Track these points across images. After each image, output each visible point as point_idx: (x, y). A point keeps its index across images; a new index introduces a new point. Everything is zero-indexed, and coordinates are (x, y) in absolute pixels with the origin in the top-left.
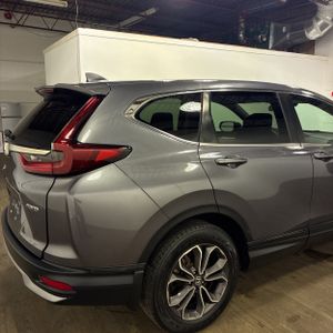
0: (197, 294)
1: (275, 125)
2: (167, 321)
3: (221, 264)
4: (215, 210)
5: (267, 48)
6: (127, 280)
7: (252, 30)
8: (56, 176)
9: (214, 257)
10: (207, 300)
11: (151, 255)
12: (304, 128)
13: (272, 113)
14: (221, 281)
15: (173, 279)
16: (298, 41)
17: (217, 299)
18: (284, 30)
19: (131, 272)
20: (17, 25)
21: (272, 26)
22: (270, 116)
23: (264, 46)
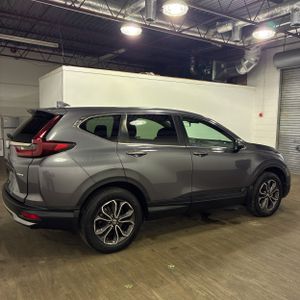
0: (113, 230)
4: (124, 180)
7: (200, 65)
10: (120, 235)
12: (189, 136)
17: (127, 235)
18: (223, 66)
19: (72, 211)
20: (21, 57)
21: (214, 63)
23: (208, 78)
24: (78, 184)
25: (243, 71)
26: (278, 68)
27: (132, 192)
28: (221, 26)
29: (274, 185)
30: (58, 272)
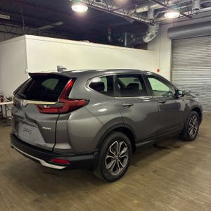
0: (116, 164)
1: (140, 88)
2: (106, 175)
3: (125, 149)
5: (123, 46)
6: (91, 157)
7: (115, 35)
8: (59, 113)
9: (123, 147)
10: (121, 167)
11: (100, 146)
12: (153, 89)
13: (139, 83)
14: (125, 157)
15: (108, 157)
16: (139, 43)
17: (124, 166)
18: (132, 36)
19: (93, 153)
21: (126, 34)
22: (138, 84)
23: (122, 45)
24: (96, 132)
25: (147, 40)
26: (170, 38)
27: (126, 134)
28: (138, 8)
29: (195, 120)
30: (88, 202)
